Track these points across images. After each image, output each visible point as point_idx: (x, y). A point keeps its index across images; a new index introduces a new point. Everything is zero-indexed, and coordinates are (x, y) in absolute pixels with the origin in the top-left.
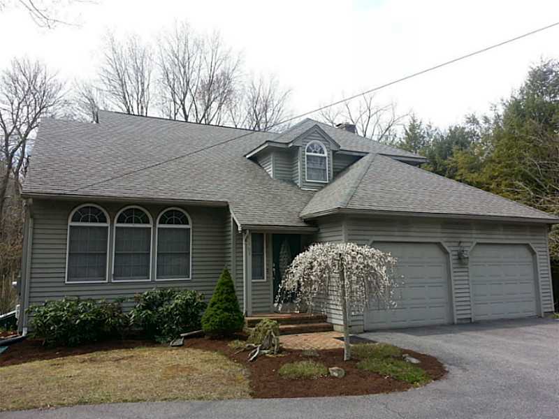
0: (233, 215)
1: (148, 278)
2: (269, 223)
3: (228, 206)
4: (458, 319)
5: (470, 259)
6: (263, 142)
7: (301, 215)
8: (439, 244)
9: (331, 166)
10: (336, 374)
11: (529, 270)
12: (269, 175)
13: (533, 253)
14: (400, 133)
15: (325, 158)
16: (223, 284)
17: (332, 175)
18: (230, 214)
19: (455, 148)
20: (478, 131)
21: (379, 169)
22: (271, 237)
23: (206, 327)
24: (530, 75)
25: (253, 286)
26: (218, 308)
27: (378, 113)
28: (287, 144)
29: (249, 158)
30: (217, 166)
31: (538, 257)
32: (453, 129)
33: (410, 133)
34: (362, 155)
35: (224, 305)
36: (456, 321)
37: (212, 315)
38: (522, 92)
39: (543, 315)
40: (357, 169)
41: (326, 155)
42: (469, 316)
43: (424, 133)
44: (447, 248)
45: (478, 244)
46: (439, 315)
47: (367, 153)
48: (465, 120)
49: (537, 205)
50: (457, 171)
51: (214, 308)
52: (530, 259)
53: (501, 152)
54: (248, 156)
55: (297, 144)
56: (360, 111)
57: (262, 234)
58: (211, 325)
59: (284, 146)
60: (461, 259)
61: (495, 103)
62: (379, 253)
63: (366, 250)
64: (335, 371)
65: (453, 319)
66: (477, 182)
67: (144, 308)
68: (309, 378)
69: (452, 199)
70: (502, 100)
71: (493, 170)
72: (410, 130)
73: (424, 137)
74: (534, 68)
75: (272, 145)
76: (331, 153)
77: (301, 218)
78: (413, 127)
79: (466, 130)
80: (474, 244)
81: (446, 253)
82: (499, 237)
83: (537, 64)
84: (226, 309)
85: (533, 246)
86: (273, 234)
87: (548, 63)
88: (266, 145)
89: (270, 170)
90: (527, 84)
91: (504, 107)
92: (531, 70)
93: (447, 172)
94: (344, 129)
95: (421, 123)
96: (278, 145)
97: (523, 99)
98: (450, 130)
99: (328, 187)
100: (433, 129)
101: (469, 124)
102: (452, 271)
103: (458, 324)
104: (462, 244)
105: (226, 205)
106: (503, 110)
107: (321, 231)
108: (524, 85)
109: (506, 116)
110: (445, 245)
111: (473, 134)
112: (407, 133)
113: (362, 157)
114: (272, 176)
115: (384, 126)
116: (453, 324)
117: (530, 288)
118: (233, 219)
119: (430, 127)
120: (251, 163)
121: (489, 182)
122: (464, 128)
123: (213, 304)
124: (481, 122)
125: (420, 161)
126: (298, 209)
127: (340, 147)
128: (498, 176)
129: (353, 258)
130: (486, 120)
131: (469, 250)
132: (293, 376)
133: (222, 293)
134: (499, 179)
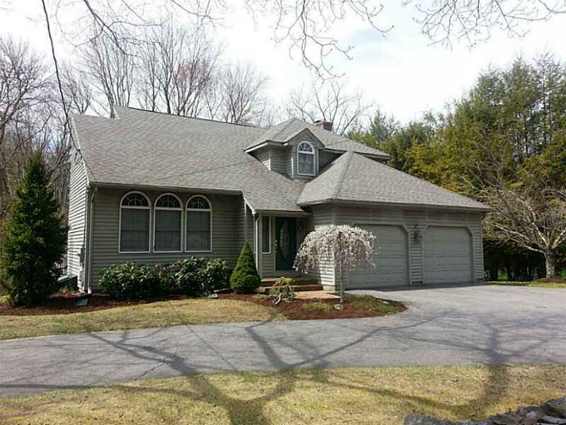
0: (246, 202)
1: (180, 250)
2: (276, 209)
3: (242, 194)
4: (413, 282)
5: (423, 238)
6: (264, 140)
7: (298, 202)
8: (401, 227)
9: (318, 162)
10: (339, 308)
11: (466, 247)
12: (267, 168)
13: (471, 235)
14: (365, 124)
15: (313, 155)
16: (246, 254)
17: (318, 169)
18: (244, 200)
19: (414, 141)
20: (434, 127)
21: (356, 166)
22: (274, 219)
23: (233, 285)
24: (479, 80)
25: (263, 257)
26: (244, 271)
27: (345, 104)
28: (283, 143)
29: (248, 153)
30: (225, 160)
31: (474, 237)
32: (412, 124)
33: (375, 125)
34: (341, 153)
35: (247, 270)
36: (411, 284)
37: (239, 277)
38: (471, 94)
39: (475, 281)
40: (338, 165)
41: (313, 153)
42: (420, 280)
43: (387, 126)
44: (406, 229)
45: (429, 226)
46: (400, 278)
47: (345, 151)
48: (423, 116)
49: (478, 196)
50: (414, 161)
51: (240, 271)
52: (467, 237)
53: (452, 149)
54: (247, 151)
55: (291, 144)
56: (328, 101)
57: (268, 218)
58: (239, 284)
59: (280, 145)
60: (416, 237)
61: (449, 103)
62: (365, 232)
63: (357, 230)
64: (337, 307)
65: (409, 282)
66: (431, 173)
67: (187, 271)
68: (322, 310)
69: (411, 192)
70: (455, 101)
71: (445, 163)
72: (375, 123)
73: (387, 130)
74: (483, 75)
75: (272, 144)
76: (318, 151)
77: (298, 205)
78: (378, 120)
79: (424, 126)
80: (426, 227)
81: (406, 233)
82: (445, 222)
83: (486, 72)
84: (249, 273)
85: (470, 229)
86: (276, 218)
87: (494, 73)
88: (266, 144)
89: (268, 164)
90: (476, 89)
91: (456, 107)
92: (480, 76)
93: (406, 163)
94: (322, 126)
95: (385, 117)
96: (276, 144)
97: (473, 101)
98: (411, 126)
99: (316, 180)
100: (395, 122)
101: (426, 121)
102: (410, 246)
103: (413, 286)
104: (418, 227)
105: (240, 194)
106: (455, 110)
107: (315, 215)
108: (473, 88)
109: (457, 115)
110: (406, 227)
111: (429, 129)
112: (372, 126)
113: (341, 154)
114: (270, 169)
115: (351, 115)
116: (409, 286)
117: (467, 260)
118: (247, 206)
119: (393, 121)
120: (250, 157)
121: (440, 173)
122: (422, 124)
123: (239, 268)
124: (437, 118)
125: (387, 158)
126: (295, 197)
127: (324, 146)
128: (448, 169)
129: (350, 235)
130: (442, 118)
131: (423, 231)
132: (311, 310)
133: (246, 261)
134: (449, 171)
